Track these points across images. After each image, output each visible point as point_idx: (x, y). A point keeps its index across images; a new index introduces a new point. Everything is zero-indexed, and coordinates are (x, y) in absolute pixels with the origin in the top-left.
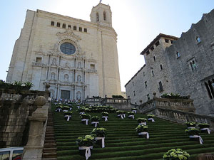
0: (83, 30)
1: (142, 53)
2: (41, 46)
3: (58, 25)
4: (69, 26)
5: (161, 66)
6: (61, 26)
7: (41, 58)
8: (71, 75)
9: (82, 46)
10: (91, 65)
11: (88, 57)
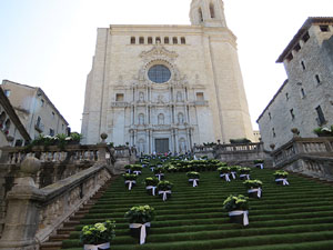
0: (179, 40)
1: (280, 60)
2: (121, 77)
3: (141, 40)
4: (158, 39)
5: (317, 76)
6: (146, 41)
7: (122, 95)
8: (167, 113)
9: (180, 66)
10: (198, 94)
11: (191, 81)
